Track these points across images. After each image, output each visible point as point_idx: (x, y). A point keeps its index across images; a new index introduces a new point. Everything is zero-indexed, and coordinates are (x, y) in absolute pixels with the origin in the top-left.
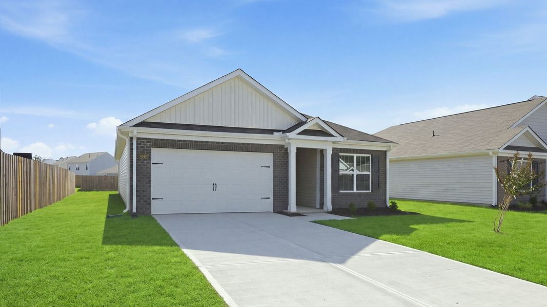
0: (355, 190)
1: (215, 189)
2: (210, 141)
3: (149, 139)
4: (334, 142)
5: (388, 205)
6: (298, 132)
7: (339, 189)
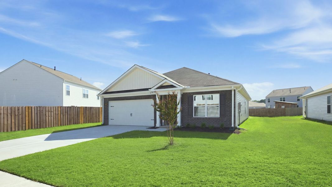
0: (206, 116)
1: (131, 116)
3: (108, 98)
4: (182, 90)
5: (233, 126)
6: (155, 88)
7: (193, 116)
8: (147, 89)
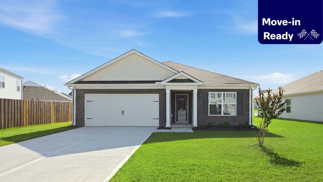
0: (222, 114)
1: (123, 114)
2: (117, 89)
3: (83, 89)
4: (198, 86)
5: (250, 124)
6: (168, 81)
7: (208, 114)
8: (153, 82)
